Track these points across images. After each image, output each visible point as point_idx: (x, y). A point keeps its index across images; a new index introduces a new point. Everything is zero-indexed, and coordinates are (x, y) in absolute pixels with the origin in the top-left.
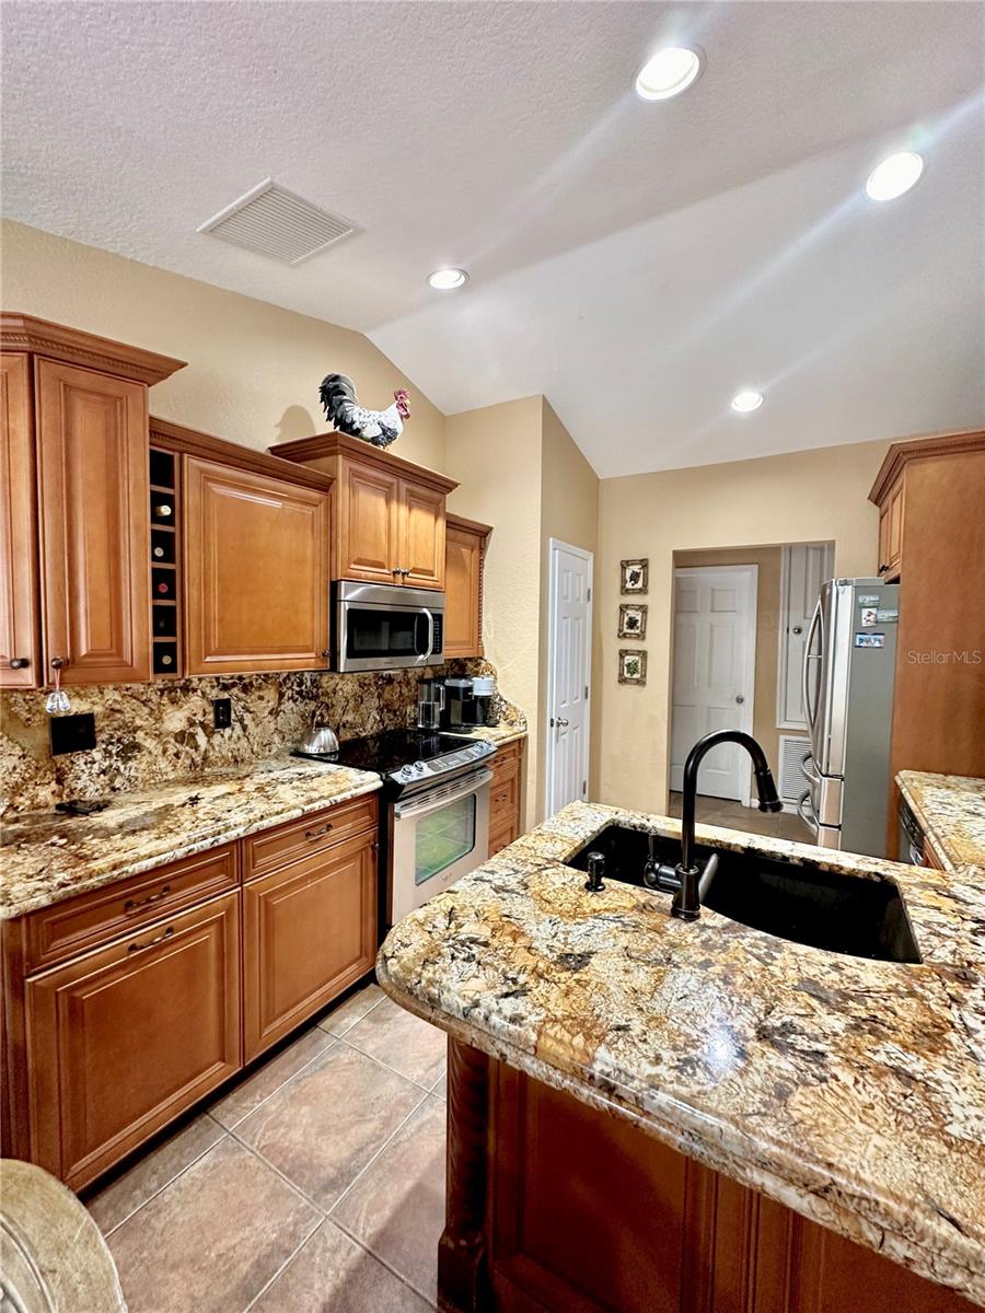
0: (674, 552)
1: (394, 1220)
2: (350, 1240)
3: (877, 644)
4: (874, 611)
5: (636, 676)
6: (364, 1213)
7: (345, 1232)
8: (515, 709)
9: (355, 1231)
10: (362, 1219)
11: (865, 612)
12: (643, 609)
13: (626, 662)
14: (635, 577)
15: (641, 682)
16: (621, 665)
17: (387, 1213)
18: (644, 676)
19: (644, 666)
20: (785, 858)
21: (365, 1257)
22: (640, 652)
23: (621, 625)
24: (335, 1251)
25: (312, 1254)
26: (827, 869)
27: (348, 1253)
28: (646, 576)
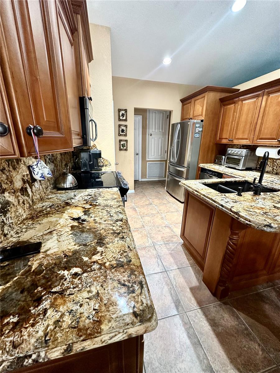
0: (134, 108)
1: (196, 299)
2: (195, 310)
3: (198, 136)
5: (125, 148)
6: (190, 304)
7: (192, 310)
8: (107, 161)
9: (194, 308)
10: (191, 305)
11: (197, 128)
12: (126, 126)
13: (121, 144)
14: (123, 115)
15: (126, 150)
17: (193, 299)
18: (127, 148)
19: (127, 144)
21: (202, 310)
22: (126, 140)
23: (119, 131)
24: (196, 316)
25: (194, 321)
27: (199, 313)
28: (126, 115)
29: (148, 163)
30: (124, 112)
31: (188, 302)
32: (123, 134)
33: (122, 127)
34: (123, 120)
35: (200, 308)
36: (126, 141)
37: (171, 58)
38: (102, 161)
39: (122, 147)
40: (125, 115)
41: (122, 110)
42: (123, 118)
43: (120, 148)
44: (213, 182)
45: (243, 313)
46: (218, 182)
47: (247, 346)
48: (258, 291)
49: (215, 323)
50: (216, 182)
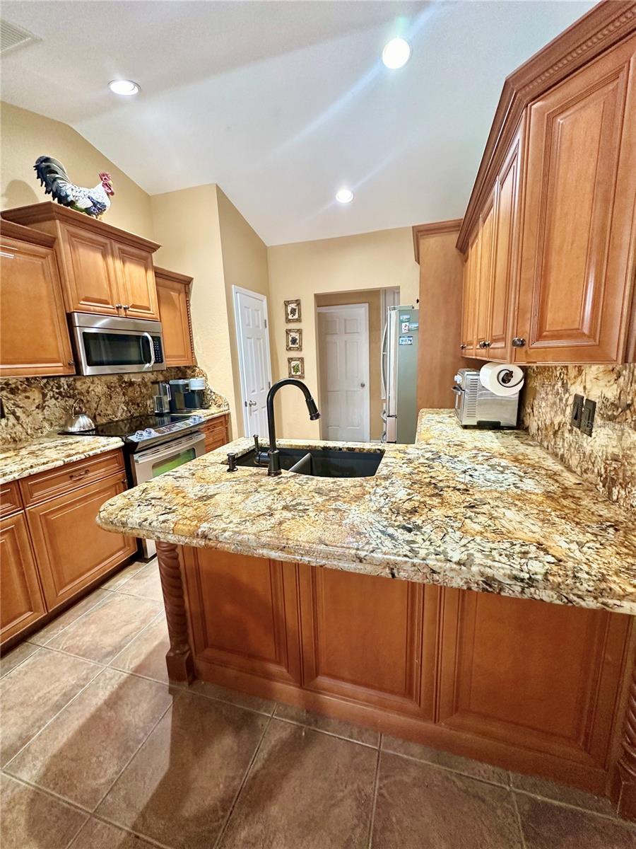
0: (315, 295)
2: (120, 672)
3: (410, 343)
4: (407, 324)
5: (299, 373)
6: (129, 661)
7: (117, 670)
8: (220, 397)
9: (124, 669)
11: (404, 324)
12: (300, 331)
13: (292, 365)
14: (293, 311)
15: (302, 377)
16: (289, 367)
18: (303, 373)
19: (303, 367)
20: (340, 449)
22: (299, 358)
23: (287, 342)
24: (111, 679)
25: (97, 683)
26: (357, 451)
27: (119, 678)
28: (299, 310)
30: (295, 305)
32: (294, 346)
33: (291, 334)
34: (294, 321)
36: (301, 360)
37: (352, 192)
40: (297, 310)
41: (292, 302)
42: (294, 317)
50: (300, 446)
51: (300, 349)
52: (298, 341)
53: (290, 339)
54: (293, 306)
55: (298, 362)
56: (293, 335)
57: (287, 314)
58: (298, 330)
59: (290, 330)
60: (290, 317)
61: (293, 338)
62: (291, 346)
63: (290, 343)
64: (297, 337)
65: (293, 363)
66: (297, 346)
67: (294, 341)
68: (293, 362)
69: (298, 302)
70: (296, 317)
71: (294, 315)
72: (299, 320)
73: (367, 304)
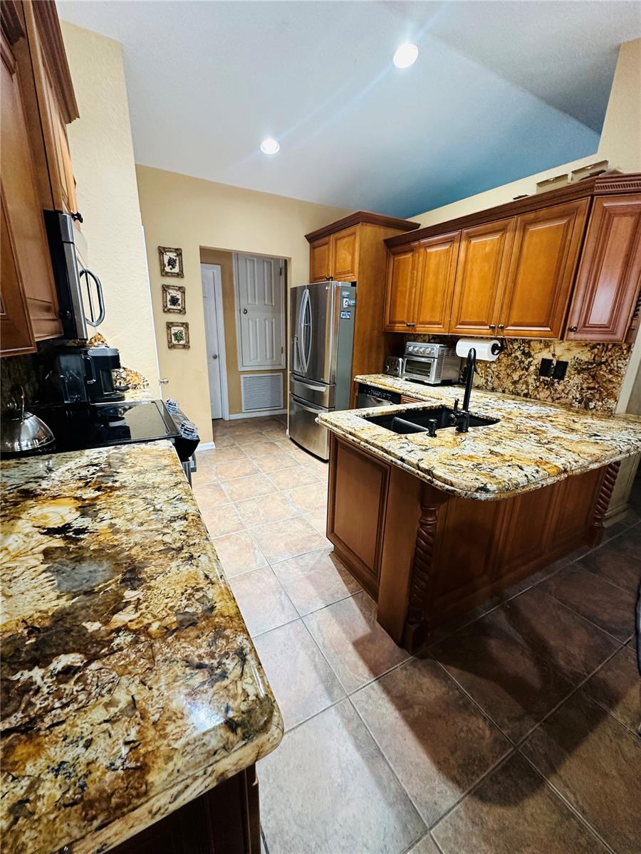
0: (200, 247)
2: (367, 687)
4: (347, 300)
5: (182, 342)
7: (361, 689)
9: (363, 682)
10: (358, 677)
11: (345, 300)
12: (182, 290)
13: (173, 332)
14: (172, 262)
15: (186, 347)
16: (169, 335)
17: (361, 663)
18: (188, 342)
19: (187, 334)
21: (379, 682)
22: (183, 324)
23: (165, 302)
24: (370, 697)
27: (374, 690)
28: (181, 263)
29: (242, 376)
30: (175, 254)
31: (351, 673)
32: (175, 307)
33: (170, 291)
34: (173, 275)
35: (377, 679)
36: (186, 325)
37: (279, 142)
38: (123, 375)
39: (176, 339)
40: (177, 262)
41: (170, 250)
42: (173, 271)
43: (170, 342)
44: (383, 412)
45: (455, 666)
46: (391, 412)
47: (465, 728)
48: (476, 617)
49: (407, 702)
50: (389, 412)
51: (182, 311)
52: (180, 302)
53: (169, 298)
54: (173, 255)
55: (182, 328)
56: (173, 293)
57: (162, 265)
58: (180, 288)
59: (168, 286)
60: (168, 269)
61: (172, 297)
62: (169, 307)
63: (169, 303)
64: (179, 297)
65: (174, 330)
66: (179, 308)
67: (174, 301)
68: (175, 328)
69: (179, 252)
70: (176, 270)
71: (174, 267)
72: (180, 275)
73: (219, 267)
